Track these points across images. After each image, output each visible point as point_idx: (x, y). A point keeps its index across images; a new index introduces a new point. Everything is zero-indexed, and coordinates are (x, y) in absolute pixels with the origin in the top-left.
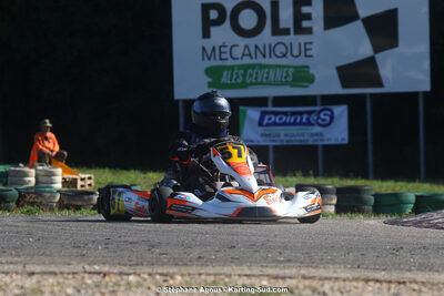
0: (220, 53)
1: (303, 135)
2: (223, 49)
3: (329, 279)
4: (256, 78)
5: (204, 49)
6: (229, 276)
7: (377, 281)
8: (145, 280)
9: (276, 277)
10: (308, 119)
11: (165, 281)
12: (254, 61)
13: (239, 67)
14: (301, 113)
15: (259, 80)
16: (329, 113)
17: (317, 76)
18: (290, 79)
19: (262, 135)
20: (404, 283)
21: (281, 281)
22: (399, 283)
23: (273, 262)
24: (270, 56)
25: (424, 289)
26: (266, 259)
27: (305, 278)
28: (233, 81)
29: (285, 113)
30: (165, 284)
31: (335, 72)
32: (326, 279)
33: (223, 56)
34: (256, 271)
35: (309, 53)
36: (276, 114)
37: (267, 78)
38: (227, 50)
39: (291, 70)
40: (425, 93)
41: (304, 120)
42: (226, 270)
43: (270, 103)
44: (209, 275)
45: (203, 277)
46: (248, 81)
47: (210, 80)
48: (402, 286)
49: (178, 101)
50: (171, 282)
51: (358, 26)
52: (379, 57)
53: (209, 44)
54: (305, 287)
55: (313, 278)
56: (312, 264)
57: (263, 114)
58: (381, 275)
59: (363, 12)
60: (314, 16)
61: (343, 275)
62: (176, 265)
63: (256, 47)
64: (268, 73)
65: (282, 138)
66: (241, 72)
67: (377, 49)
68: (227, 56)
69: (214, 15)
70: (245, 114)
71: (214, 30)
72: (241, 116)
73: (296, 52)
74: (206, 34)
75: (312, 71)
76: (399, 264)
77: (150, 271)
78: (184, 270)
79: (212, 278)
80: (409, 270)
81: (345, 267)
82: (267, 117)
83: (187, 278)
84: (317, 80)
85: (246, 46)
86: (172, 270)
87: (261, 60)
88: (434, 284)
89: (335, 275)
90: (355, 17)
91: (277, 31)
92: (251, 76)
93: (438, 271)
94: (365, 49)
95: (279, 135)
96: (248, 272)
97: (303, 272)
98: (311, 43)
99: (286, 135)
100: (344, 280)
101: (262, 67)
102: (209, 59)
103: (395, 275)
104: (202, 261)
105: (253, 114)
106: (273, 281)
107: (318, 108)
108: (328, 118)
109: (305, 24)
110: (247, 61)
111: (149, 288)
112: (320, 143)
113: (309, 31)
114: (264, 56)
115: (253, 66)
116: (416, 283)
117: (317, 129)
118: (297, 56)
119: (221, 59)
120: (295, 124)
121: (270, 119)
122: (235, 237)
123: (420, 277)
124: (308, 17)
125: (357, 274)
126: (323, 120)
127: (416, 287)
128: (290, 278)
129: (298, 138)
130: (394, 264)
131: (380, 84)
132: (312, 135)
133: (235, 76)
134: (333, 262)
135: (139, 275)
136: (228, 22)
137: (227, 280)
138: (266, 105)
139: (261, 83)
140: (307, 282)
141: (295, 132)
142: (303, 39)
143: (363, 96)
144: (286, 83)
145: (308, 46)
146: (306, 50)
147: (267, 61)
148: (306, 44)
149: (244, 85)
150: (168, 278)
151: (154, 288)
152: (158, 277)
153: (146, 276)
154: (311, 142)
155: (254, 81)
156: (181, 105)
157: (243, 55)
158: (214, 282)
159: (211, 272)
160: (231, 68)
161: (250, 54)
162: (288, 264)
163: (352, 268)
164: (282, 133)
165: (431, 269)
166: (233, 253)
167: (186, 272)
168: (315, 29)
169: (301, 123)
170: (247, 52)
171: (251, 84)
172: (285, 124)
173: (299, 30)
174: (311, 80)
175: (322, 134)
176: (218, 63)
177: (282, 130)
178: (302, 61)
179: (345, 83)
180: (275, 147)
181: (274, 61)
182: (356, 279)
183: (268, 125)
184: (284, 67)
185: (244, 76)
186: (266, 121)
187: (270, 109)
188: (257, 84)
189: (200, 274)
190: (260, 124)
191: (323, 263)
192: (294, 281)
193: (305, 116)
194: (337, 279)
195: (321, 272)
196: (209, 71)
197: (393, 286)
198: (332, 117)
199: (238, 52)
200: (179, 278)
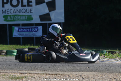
0: (7, 11)
1: (30, 34)
3: (36, 74)
4: (17, 19)
5: (3, 10)
6: (9, 73)
10: (31, 30)
12: (16, 14)
13: (12, 15)
14: (29, 28)
16: (37, 28)
17: (34, 18)
18: (26, 19)
19: (19, 34)
20: (56, 75)
21: (23, 74)
23: (21, 69)
24: (21, 13)
25: (62, 77)
26: (19, 68)
27: (29, 73)
28: (11, 19)
29: (25, 28)
31: (38, 17)
34: (16, 72)
35: (31, 12)
36: (22, 28)
37: (20, 18)
39: (27, 16)
40: (63, 23)
41: (30, 30)
42: (8, 71)
43: (21, 25)
44: (3, 73)
47: (4, 19)
52: (51, 13)
54: (30, 76)
55: (32, 73)
56: (31, 70)
57: (19, 28)
58: (50, 73)
59: (46, 1)
60: (33, 1)
61: (40, 73)
63: (17, 10)
64: (20, 17)
65: (24, 35)
66: (13, 17)
67: (50, 11)
68: (9, 12)
69: (5, 1)
70: (14, 28)
71: (5, 5)
73: (28, 11)
75: (32, 17)
76: (55, 70)
80: (58, 71)
81: (40, 71)
85: (14, 10)
88: (64, 75)
89: (38, 73)
90: (44, 2)
91: (23, 6)
92: (16, 18)
93: (66, 71)
94: (47, 11)
95: (23, 34)
96: (14, 72)
97: (29, 72)
98: (32, 9)
99: (25, 34)
101: (19, 15)
102: (4, 13)
103: (54, 73)
104: (1, 69)
105: (16, 28)
106: (21, 74)
107: (34, 27)
108: (37, 30)
109: (30, 4)
110: (15, 14)
112: (34, 36)
113: (31, 6)
114: (19, 13)
116: (60, 75)
117: (34, 33)
118: (28, 13)
120: (28, 31)
123: (61, 73)
124: (31, 2)
125: (44, 72)
126: (36, 30)
128: (26, 73)
129: (28, 35)
130: (54, 70)
132: (32, 34)
134: (37, 69)
136: (9, 3)
139: (18, 20)
140: (30, 75)
141: (28, 33)
142: (30, 8)
143: (46, 24)
144: (25, 20)
145: (31, 10)
146: (31, 11)
147: (20, 14)
148: (30, 9)
149: (14, 20)
154: (32, 36)
155: (16, 19)
158: (4, 75)
160: (10, 16)
161: (15, 12)
162: (25, 70)
164: (24, 34)
165: (64, 71)
166: (10, 67)
168: (33, 5)
169: (29, 31)
171: (16, 20)
172: (25, 31)
173: (29, 5)
174: (32, 19)
175: (35, 34)
176: (7, 14)
177: (24, 33)
178: (29, 14)
179: (41, 20)
180: (22, 37)
182: (44, 74)
183: (20, 31)
184: (24, 15)
186: (20, 30)
187: (21, 27)
188: (17, 20)
190: (18, 31)
191: (35, 69)
193: (30, 29)
195: (34, 72)
196: (4, 17)
197: (53, 76)
198: (38, 29)
199: (12, 11)
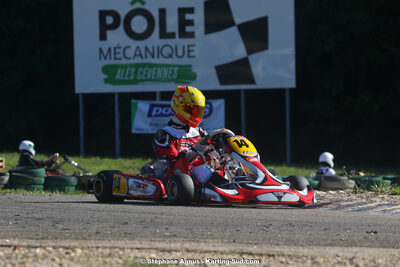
0: (115, 53)
2: (117, 50)
3: (209, 252)
4: (146, 76)
5: (101, 50)
6: (123, 249)
7: (251, 254)
8: (50, 253)
9: (163, 251)
11: (67, 253)
12: (144, 61)
13: (131, 66)
15: (149, 77)
16: (208, 106)
17: (199, 75)
18: (175, 76)
19: (151, 124)
20: (273, 256)
21: (167, 254)
22: (269, 256)
23: (160, 237)
24: (158, 57)
25: (291, 262)
26: (154, 234)
27: (188, 251)
28: (126, 78)
30: (67, 256)
31: (214, 71)
32: (206, 252)
33: (118, 56)
34: (146, 244)
35: (191, 54)
36: (163, 106)
37: (155, 75)
38: (121, 51)
39: (176, 69)
40: (291, 90)
42: (120, 243)
43: (158, 97)
44: (105, 248)
45: (100, 250)
46: (139, 78)
47: (105, 76)
48: (271, 258)
49: (78, 95)
50: (73, 254)
51: (233, 31)
52: (252, 58)
53: (105, 45)
55: (195, 251)
56: (194, 239)
57: (152, 107)
58: (254, 249)
59: (239, 19)
60: (196, 22)
61: (221, 249)
62: (77, 239)
63: (146, 48)
64: (156, 71)
66: (133, 70)
67: (250, 51)
68: (121, 56)
69: (110, 20)
70: (136, 106)
71: (110, 33)
72: (133, 107)
73: (180, 53)
74: (103, 37)
75: (194, 70)
76: (269, 239)
77: (54, 244)
78: (84, 244)
79: (107, 251)
80: (277, 245)
81: (223, 242)
82: (155, 109)
83: (86, 251)
84: (198, 78)
85: (138, 48)
86: (73, 243)
87: (150, 60)
88: (298, 257)
89: (214, 249)
90: (231, 23)
91: (164, 34)
92: (142, 73)
93: (302, 246)
94: (240, 51)
96: (139, 246)
97: (187, 245)
98: (193, 46)
100: (222, 253)
101: (151, 66)
102: (105, 58)
103: (265, 249)
104: (99, 236)
105: (143, 106)
106: (161, 253)
108: (207, 110)
109: (189, 29)
110: (138, 60)
111: (53, 260)
113: (192, 35)
114: (153, 56)
115: (143, 65)
116: (283, 255)
118: (182, 57)
119: (115, 58)
121: (157, 111)
122: (128, 215)
123: (286, 250)
124: (191, 23)
125: (232, 247)
127: (284, 260)
128: (176, 251)
130: (264, 239)
131: (252, 81)
133: (127, 74)
134: (213, 237)
135: (45, 248)
136: (121, 27)
137: (121, 253)
138: (154, 99)
139: (151, 80)
140: (190, 255)
142: (186, 42)
143: (239, 91)
144: (171, 80)
145: (191, 48)
146: (189, 51)
147: (155, 61)
148: (189, 46)
149: (135, 82)
150: (70, 251)
151: (57, 260)
152: (61, 250)
153: (50, 249)
155: (144, 78)
156: (81, 98)
157: (135, 55)
158: (110, 255)
159: (107, 245)
160: (125, 67)
161: (141, 55)
162: (173, 239)
163: (229, 243)
165: (296, 243)
166: (126, 229)
167: (85, 245)
168: (197, 34)
170: (138, 53)
171: (142, 80)
173: (183, 34)
174: (193, 77)
176: (113, 62)
178: (185, 61)
179: (223, 80)
181: (161, 61)
182: (233, 252)
183: (156, 116)
184: (169, 66)
185: (136, 73)
186: (154, 112)
187: (158, 102)
188: (146, 80)
189: (98, 248)
190: (150, 115)
191: (204, 238)
192: (178, 254)
194: (215, 252)
195: (203, 246)
196: (106, 69)
197: (263, 258)
198: (211, 109)
199: (130, 53)
200: (79, 251)
